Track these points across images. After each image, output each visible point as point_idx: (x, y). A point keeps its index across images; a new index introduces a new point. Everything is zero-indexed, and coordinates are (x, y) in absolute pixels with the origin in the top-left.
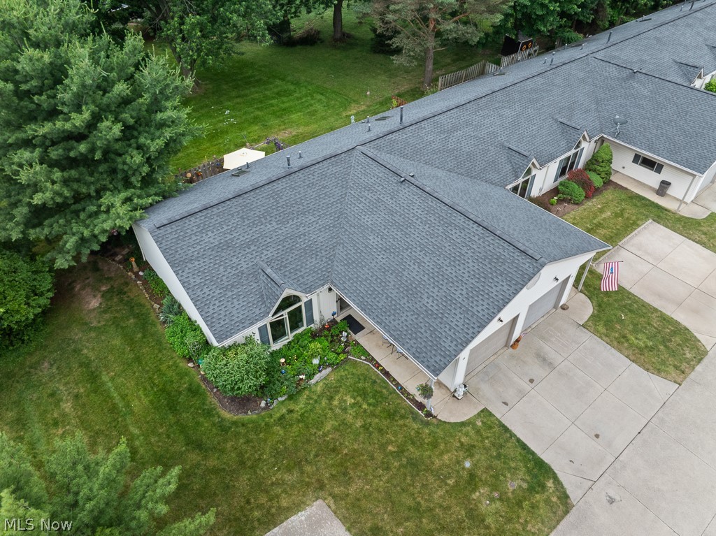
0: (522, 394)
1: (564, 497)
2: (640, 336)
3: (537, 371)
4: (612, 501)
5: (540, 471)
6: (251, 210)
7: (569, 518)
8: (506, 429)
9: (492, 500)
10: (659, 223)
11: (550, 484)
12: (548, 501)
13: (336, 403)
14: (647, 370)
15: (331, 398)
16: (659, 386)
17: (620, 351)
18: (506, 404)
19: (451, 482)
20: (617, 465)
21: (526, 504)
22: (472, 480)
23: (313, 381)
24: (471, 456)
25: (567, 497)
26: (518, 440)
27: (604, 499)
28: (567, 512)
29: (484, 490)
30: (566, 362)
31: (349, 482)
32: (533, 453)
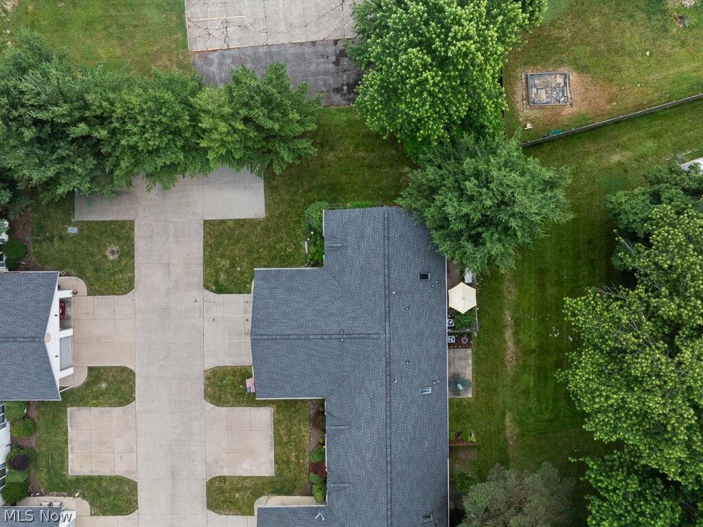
0: (246, 312)
1: (207, 287)
2: (230, 382)
4: (196, 301)
5: (220, 290)
7: (202, 284)
8: (239, 293)
9: (223, 266)
10: (270, 477)
11: (214, 288)
12: (210, 282)
13: (292, 245)
14: (218, 367)
15: (294, 245)
16: (211, 363)
17: (231, 367)
18: (247, 302)
19: (237, 259)
20: (202, 315)
21: (214, 274)
22: (233, 266)
23: (306, 243)
24: (240, 272)
25: (207, 289)
26: (233, 293)
27: (198, 300)
28: (204, 284)
29: (228, 266)
30: (243, 341)
31: (262, 229)
32: (226, 293)
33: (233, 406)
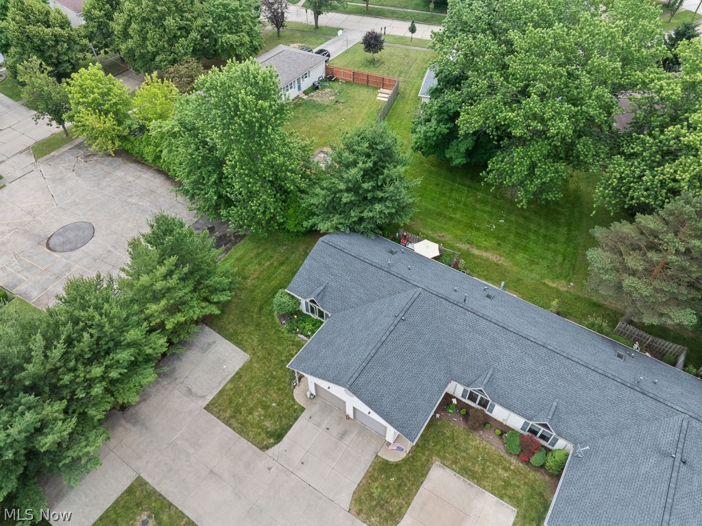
0: (319, 425)
1: (267, 447)
2: (379, 489)
3: (335, 431)
4: (269, 469)
5: (278, 436)
6: (351, 265)
7: (258, 450)
8: (296, 419)
9: (259, 416)
10: (517, 517)
11: (272, 441)
12: (263, 440)
13: (291, 347)
14: (354, 493)
15: (293, 345)
16: (345, 499)
17: (364, 478)
18: (310, 418)
19: (264, 399)
20: (288, 472)
21: (259, 430)
22: (265, 407)
23: (299, 335)
24: (278, 405)
25: (267, 448)
26: (291, 426)
27: (270, 466)
28: (260, 449)
29: (263, 412)
30: (346, 447)
31: (257, 362)
32: (286, 433)
33: (408, 504)
